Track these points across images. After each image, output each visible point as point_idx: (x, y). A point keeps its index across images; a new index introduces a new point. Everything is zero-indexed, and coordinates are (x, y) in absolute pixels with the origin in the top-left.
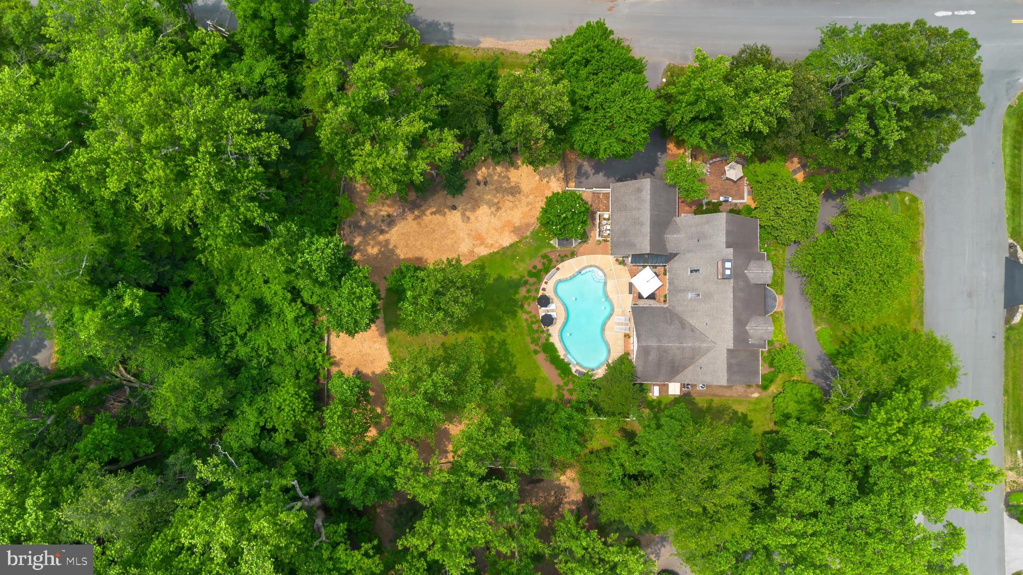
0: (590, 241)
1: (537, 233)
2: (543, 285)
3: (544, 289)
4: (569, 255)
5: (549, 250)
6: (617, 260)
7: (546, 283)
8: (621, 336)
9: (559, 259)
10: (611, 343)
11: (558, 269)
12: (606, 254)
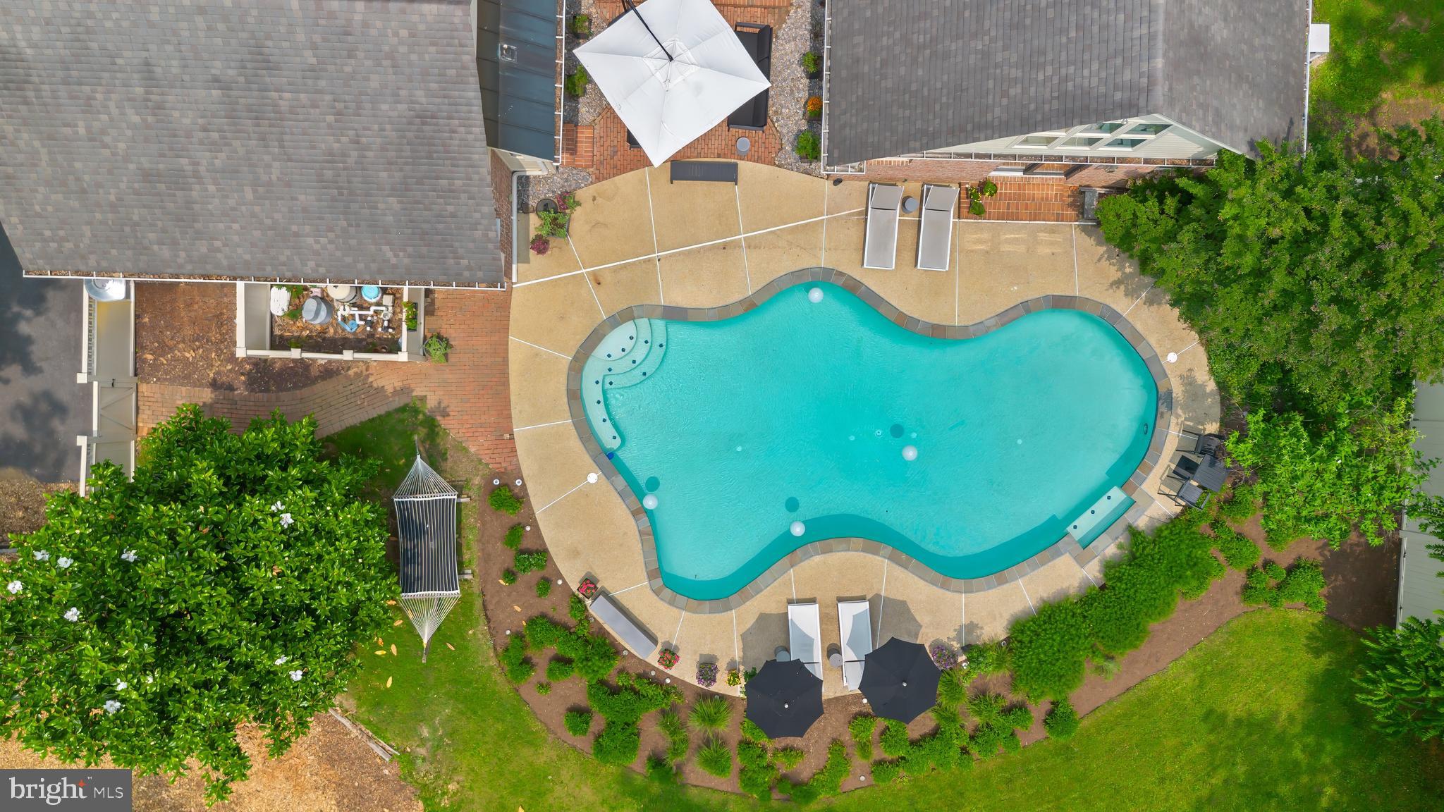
0: (430, 394)
1: (378, 701)
2: (685, 671)
3: (707, 669)
4: (510, 517)
5: (478, 632)
6: (540, 245)
7: (670, 656)
8: (979, 233)
9: (531, 576)
10: (1016, 293)
11: (589, 584)
12: (504, 305)
